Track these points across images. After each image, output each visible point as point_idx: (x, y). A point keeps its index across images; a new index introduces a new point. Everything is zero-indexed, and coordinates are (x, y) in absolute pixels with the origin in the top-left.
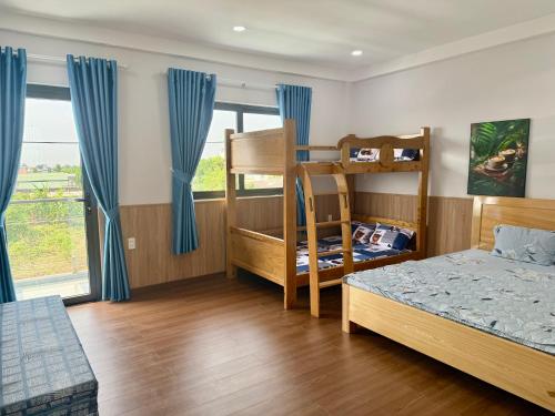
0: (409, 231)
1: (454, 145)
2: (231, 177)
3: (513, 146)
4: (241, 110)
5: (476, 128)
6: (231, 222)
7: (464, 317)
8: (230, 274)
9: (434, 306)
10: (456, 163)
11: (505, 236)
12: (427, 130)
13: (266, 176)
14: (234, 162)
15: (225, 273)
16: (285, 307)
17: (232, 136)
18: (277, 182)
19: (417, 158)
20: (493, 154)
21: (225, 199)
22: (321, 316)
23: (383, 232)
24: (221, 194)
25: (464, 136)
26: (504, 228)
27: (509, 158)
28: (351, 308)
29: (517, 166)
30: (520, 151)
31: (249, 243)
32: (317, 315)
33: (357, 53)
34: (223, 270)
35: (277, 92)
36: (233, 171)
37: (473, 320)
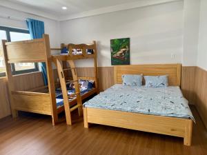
0: (92, 81)
1: (105, 48)
2: (8, 65)
3: (125, 47)
4: (8, 30)
5: (112, 41)
6: (11, 89)
7: (138, 110)
8: (14, 115)
9: (125, 108)
10: (106, 54)
11: (126, 78)
12: (95, 42)
13: (29, 63)
14: (9, 57)
15: (11, 116)
16: (53, 124)
17: (6, 44)
18: (31, 66)
19: (92, 53)
20: (119, 51)
21: (6, 77)
22: (73, 124)
23: (82, 83)
24: (4, 75)
25: (108, 44)
26: (125, 76)
27: (124, 52)
28: (88, 117)
29: (127, 54)
30: (127, 49)
31: (26, 98)
32: (70, 124)
33: (64, 8)
34: (9, 114)
35: (27, 22)
36: (9, 62)
37: (141, 111)
